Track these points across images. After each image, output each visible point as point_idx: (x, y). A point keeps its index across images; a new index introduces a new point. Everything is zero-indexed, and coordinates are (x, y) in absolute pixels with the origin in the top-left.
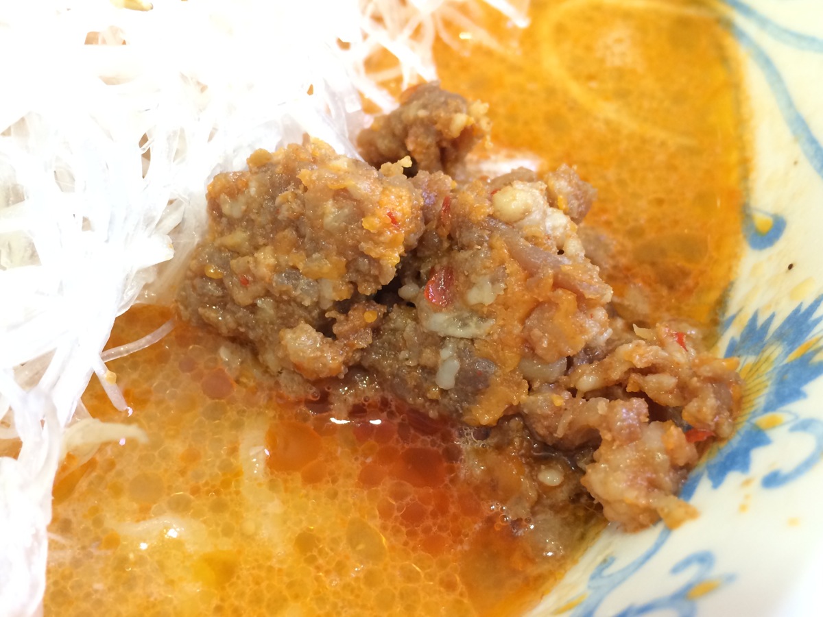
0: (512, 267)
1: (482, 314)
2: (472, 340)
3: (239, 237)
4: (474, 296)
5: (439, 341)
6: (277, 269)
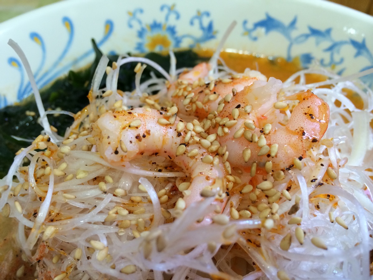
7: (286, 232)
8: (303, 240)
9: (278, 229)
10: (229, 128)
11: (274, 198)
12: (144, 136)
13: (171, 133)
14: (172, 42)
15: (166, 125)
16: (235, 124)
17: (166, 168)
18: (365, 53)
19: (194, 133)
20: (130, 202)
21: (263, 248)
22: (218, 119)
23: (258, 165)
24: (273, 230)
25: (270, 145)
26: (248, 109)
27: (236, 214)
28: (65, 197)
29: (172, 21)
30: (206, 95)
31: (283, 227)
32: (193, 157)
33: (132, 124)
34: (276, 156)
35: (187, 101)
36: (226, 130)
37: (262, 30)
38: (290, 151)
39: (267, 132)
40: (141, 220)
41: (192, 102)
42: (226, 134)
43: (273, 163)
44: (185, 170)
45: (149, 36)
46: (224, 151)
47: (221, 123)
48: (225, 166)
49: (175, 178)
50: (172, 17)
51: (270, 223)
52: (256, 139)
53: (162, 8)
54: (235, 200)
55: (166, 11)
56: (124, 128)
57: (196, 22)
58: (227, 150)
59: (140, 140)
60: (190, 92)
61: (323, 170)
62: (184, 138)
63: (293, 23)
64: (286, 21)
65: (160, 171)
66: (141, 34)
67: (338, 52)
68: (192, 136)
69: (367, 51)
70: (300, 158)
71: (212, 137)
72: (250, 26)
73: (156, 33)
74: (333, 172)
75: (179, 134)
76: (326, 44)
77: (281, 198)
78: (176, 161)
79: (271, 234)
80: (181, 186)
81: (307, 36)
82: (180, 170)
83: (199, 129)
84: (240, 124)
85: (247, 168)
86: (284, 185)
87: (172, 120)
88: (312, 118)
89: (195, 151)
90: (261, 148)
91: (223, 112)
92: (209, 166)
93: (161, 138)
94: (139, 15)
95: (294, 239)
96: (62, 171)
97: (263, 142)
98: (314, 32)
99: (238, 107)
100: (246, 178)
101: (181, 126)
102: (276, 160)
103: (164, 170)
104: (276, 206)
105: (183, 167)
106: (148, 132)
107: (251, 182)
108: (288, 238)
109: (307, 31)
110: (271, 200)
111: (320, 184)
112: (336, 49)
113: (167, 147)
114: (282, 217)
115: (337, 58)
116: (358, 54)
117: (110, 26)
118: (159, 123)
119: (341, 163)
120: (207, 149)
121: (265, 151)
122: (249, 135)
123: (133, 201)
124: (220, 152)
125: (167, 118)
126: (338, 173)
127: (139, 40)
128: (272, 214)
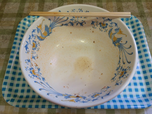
53: (79, 10)
67: (112, 24)
69: (117, 26)
76: (110, 22)
109: (108, 19)
116: (115, 26)
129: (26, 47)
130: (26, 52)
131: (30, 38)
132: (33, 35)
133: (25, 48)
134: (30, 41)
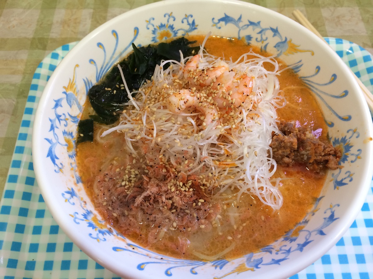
0: (312, 144)
1: (309, 150)
2: (308, 154)
3: (275, 150)
4: (307, 149)
5: (303, 155)
6: (282, 152)
7: (240, 128)
8: (245, 130)
9: (237, 128)
10: (217, 94)
11: (235, 118)
12: (187, 102)
13: (195, 98)
14: (172, 34)
15: (193, 96)
16: (219, 92)
17: (193, 111)
18: (278, 35)
19: (203, 97)
20: (183, 126)
21: (233, 135)
22: (212, 90)
23: (228, 107)
24: (235, 128)
25: (232, 99)
26: (223, 85)
27: (222, 125)
28: (161, 127)
29: (171, 22)
30: (203, 77)
31: (238, 127)
32: (205, 107)
33: (182, 98)
34: (235, 103)
35: (195, 80)
36: (216, 95)
37: (223, 23)
38: (239, 100)
39: (231, 94)
40: (190, 131)
41: (197, 81)
42: (215, 96)
43: (234, 105)
44: (202, 111)
45: (159, 32)
46: (216, 103)
47: (213, 92)
48: (217, 109)
49: (198, 115)
50: (171, 20)
51: (234, 126)
52: (227, 98)
53: (165, 16)
54: (221, 120)
55: (167, 17)
56: (180, 100)
57: (185, 21)
58: (217, 103)
59: (186, 104)
60: (196, 76)
61: (252, 105)
62: (200, 100)
63: (240, 18)
64: (236, 18)
65: (191, 113)
66: (154, 32)
67: (265, 34)
68: (203, 99)
69: (279, 34)
70: (243, 103)
71: (210, 98)
72: (216, 21)
73: (163, 30)
74: (256, 105)
75: (198, 99)
76: (258, 30)
77: (237, 117)
78: (198, 109)
79: (235, 130)
80: (202, 118)
81: (248, 25)
82: (199, 112)
83: (205, 95)
84: (220, 91)
85: (225, 108)
86: (239, 113)
87: (195, 93)
88: (246, 87)
89: (205, 104)
90: (229, 101)
91: (213, 87)
92: (211, 109)
93: (192, 101)
94: (152, 22)
95: (242, 130)
96: (155, 118)
97: (230, 98)
98: (252, 23)
99: (219, 84)
100: (224, 112)
101: (198, 95)
102: (235, 104)
103: (193, 112)
104: (236, 121)
105: (201, 110)
106: (188, 100)
107: (227, 113)
108: (240, 130)
109: (248, 23)
110: (234, 118)
111: (251, 110)
112: (263, 32)
113: (194, 104)
114: (238, 124)
115: (264, 38)
116: (274, 35)
117: (137, 30)
118: (190, 95)
119: (259, 101)
120: (209, 103)
121: (230, 102)
122: (224, 96)
123: (184, 126)
124: (214, 103)
125: (193, 93)
126: (258, 105)
127: (154, 36)
128: (235, 123)
129: (51, 156)
130: (55, 171)
131: (54, 126)
132: (58, 117)
133: (49, 158)
134: (55, 134)
